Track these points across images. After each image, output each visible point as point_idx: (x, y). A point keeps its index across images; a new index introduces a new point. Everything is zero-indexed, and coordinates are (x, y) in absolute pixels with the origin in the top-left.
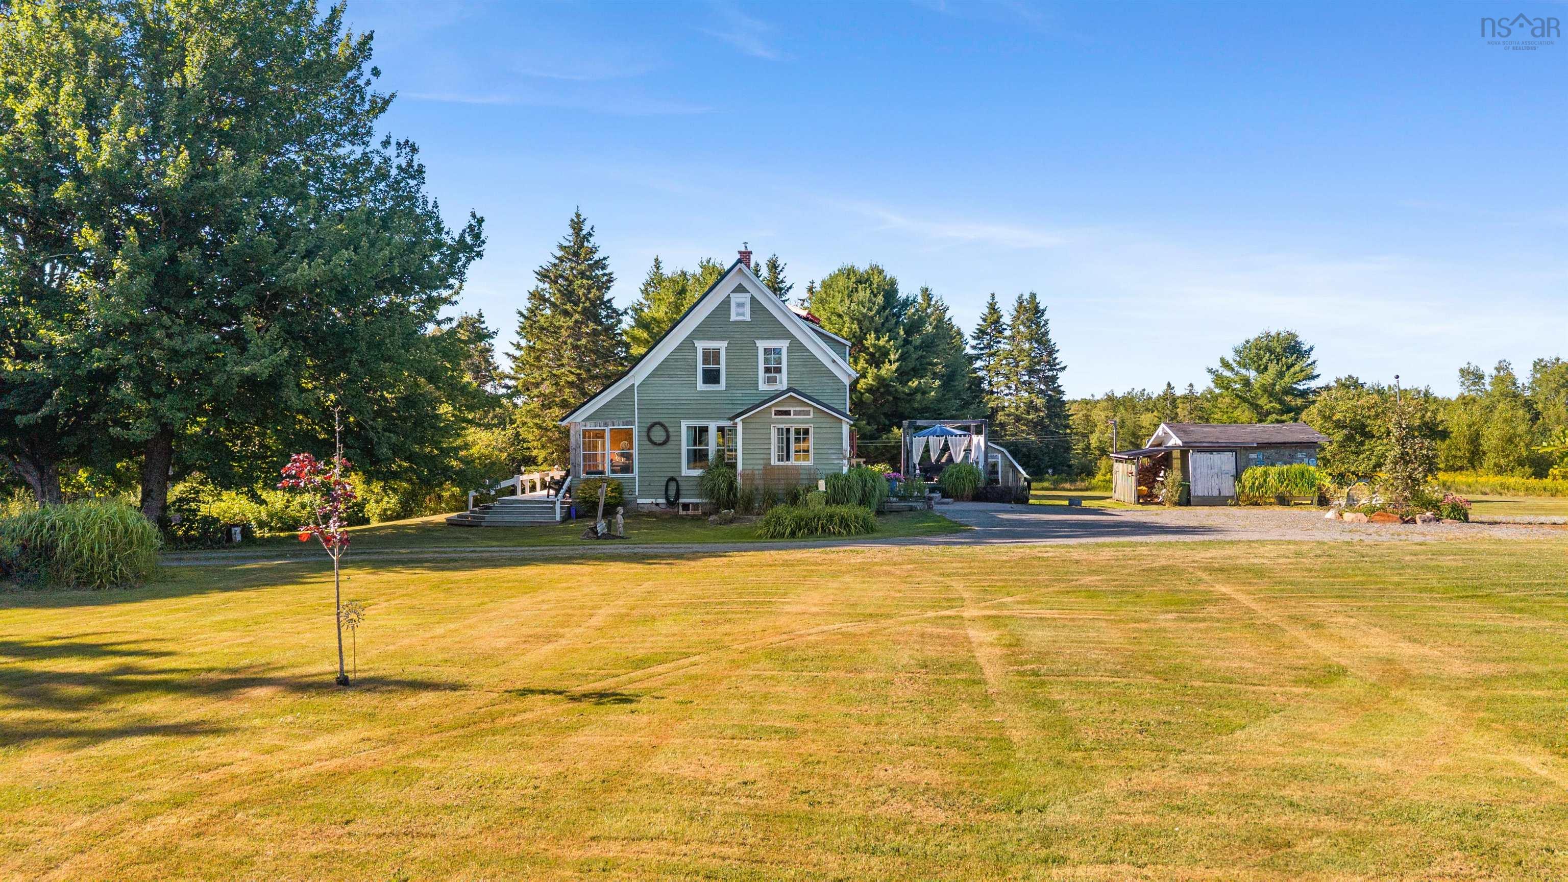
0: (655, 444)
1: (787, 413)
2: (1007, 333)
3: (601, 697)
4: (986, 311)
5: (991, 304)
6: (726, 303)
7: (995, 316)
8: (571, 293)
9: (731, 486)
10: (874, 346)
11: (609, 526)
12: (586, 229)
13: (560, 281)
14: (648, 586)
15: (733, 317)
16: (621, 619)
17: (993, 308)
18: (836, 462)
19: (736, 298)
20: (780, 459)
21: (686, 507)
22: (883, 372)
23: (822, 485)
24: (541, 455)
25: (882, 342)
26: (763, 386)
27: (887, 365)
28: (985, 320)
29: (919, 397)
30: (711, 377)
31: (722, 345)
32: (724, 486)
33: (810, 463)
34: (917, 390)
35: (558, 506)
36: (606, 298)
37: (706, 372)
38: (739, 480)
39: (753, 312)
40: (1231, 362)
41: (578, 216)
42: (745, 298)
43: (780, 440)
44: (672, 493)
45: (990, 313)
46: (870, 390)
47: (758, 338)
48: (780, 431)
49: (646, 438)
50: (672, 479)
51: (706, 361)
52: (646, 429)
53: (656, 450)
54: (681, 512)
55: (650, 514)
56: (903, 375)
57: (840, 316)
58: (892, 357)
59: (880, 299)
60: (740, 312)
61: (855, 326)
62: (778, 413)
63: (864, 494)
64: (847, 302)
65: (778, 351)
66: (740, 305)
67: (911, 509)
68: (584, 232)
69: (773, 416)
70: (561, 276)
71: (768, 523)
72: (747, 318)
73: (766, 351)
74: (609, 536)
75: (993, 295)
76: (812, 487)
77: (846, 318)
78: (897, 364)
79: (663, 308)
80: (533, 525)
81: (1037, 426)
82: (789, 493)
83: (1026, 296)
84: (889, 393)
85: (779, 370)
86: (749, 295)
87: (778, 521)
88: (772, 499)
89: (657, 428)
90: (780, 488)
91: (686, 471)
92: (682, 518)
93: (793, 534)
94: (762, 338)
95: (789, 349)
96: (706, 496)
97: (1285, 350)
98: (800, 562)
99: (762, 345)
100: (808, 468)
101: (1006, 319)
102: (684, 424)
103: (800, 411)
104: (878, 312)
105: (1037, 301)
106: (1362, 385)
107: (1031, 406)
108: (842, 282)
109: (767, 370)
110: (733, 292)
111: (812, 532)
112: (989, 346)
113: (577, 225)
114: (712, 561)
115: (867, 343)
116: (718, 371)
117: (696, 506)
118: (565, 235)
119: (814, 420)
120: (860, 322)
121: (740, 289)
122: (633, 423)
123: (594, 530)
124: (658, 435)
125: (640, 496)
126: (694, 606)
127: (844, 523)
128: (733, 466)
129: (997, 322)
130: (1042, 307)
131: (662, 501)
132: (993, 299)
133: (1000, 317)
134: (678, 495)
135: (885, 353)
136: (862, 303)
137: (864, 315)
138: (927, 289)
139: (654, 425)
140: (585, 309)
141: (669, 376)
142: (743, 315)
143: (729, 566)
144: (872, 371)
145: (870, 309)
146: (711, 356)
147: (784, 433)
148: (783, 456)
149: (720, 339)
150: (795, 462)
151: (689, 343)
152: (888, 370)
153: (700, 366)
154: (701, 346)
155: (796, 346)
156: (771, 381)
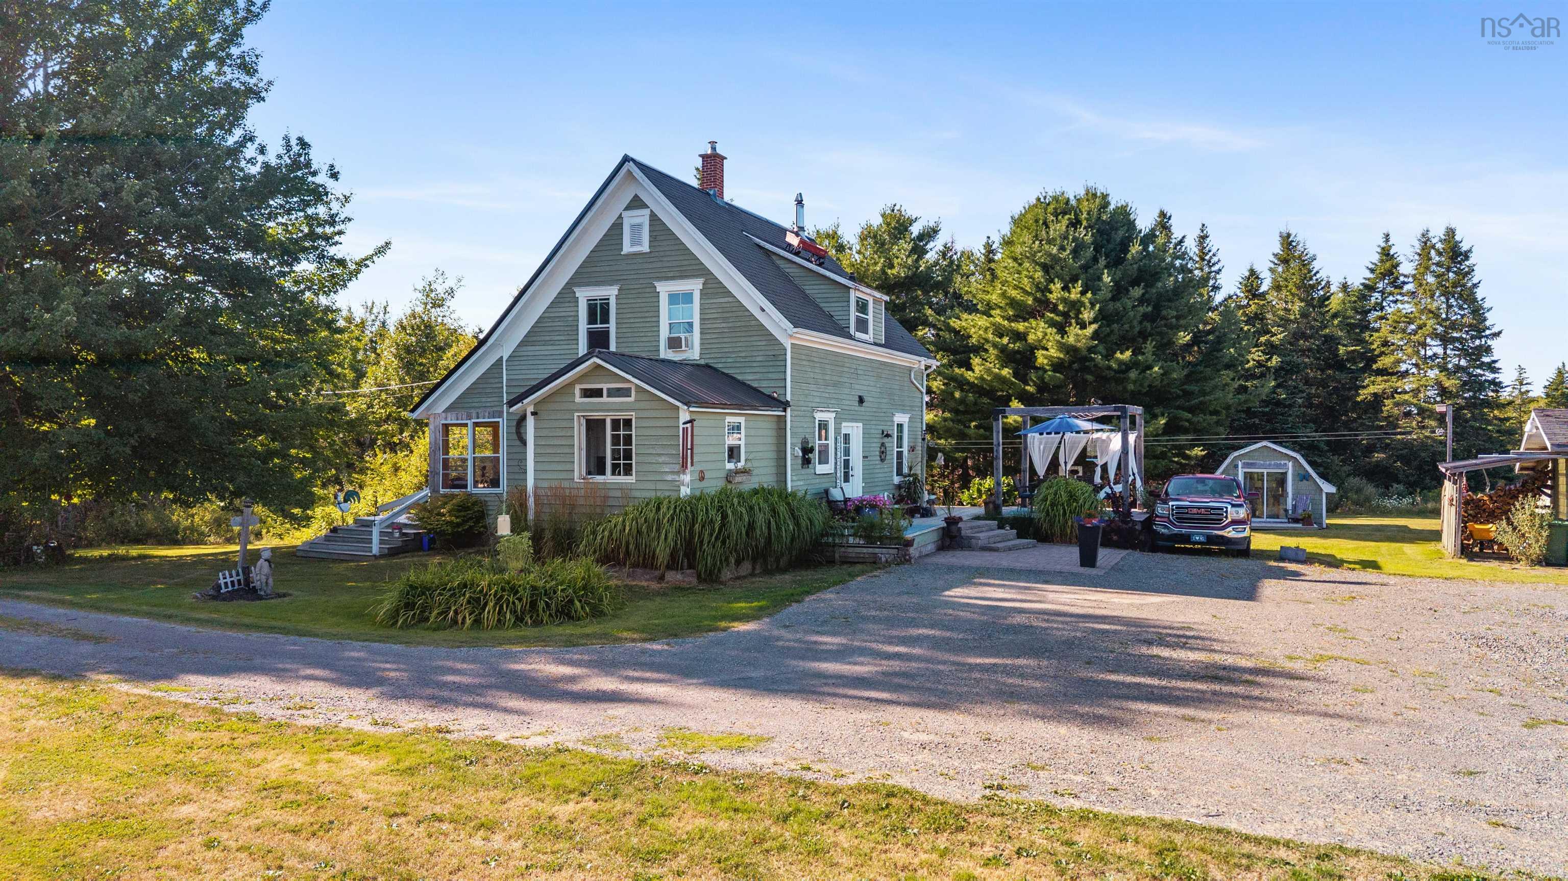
1: (598, 393)
4: (1376, 258)
5: (1383, 249)
6: (617, 227)
7: (1388, 265)
15: (627, 248)
17: (1386, 254)
18: (669, 477)
19: (630, 219)
20: (589, 472)
22: (1071, 340)
26: (666, 354)
28: (1372, 271)
30: (599, 342)
31: (611, 292)
33: (631, 478)
34: (1126, 367)
37: (591, 335)
38: (531, 506)
39: (653, 239)
42: (641, 217)
43: (590, 441)
45: (1382, 261)
47: (660, 279)
48: (588, 424)
49: (515, 437)
51: (592, 319)
52: (515, 423)
58: (1087, 317)
60: (635, 241)
61: (1039, 273)
62: (588, 393)
65: (687, 298)
66: (636, 228)
69: (578, 399)
72: (645, 248)
73: (671, 298)
75: (1387, 237)
77: (1028, 265)
78: (1094, 327)
85: (688, 328)
86: (646, 212)
94: (667, 278)
95: (703, 293)
99: (664, 289)
101: (1407, 268)
103: (619, 389)
104: (1076, 253)
105: (1458, 238)
109: (673, 327)
110: (625, 210)
115: (1053, 297)
116: (607, 333)
119: (638, 406)
120: (1046, 268)
121: (635, 204)
122: (500, 414)
129: (1392, 272)
130: (1464, 247)
132: (1387, 241)
133: (1396, 266)
135: (1076, 311)
137: (1053, 258)
138: (1289, 235)
141: (545, 343)
142: (639, 243)
144: (1057, 339)
146: (598, 312)
147: (594, 427)
148: (597, 466)
149: (609, 283)
150: (609, 478)
151: (566, 296)
152: (1078, 336)
153: (583, 326)
154: (583, 296)
155: (713, 287)
156: (676, 345)
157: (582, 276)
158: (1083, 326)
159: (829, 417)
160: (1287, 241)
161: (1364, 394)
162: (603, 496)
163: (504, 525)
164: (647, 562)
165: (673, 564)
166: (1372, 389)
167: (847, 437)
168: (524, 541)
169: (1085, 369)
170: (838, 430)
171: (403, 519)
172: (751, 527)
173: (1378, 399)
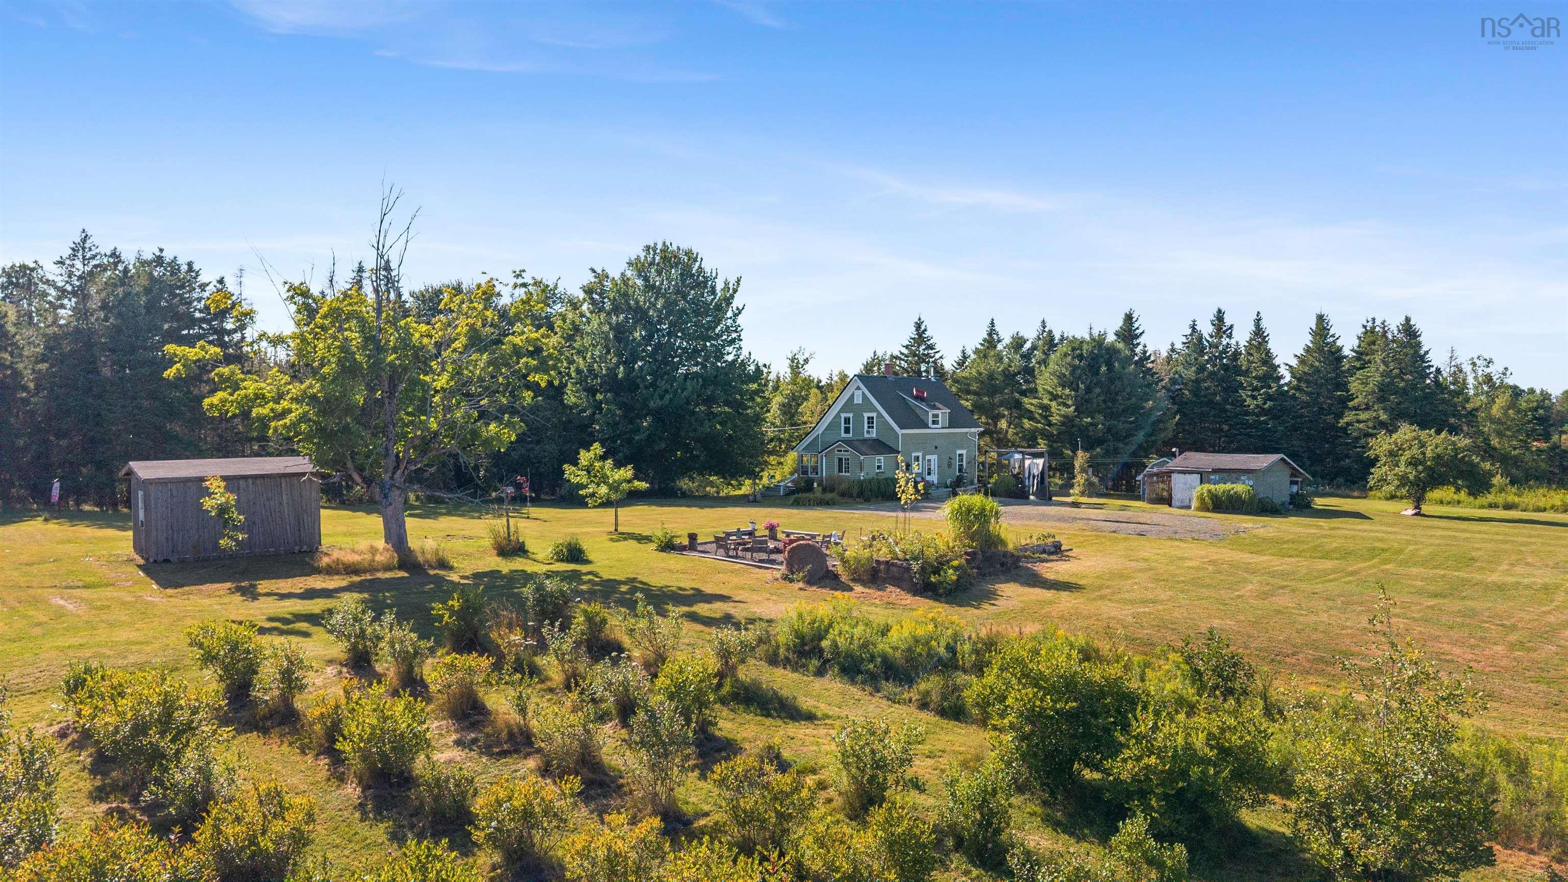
1: (841, 451)
6: (853, 395)
15: (855, 402)
18: (858, 474)
19: (856, 393)
20: (839, 472)
26: (866, 435)
30: (847, 430)
31: (851, 415)
33: (849, 474)
37: (845, 428)
39: (863, 400)
42: (860, 392)
47: (865, 412)
48: (838, 459)
49: (821, 461)
51: (845, 423)
52: (821, 457)
62: (839, 451)
65: (873, 418)
66: (858, 396)
69: (836, 452)
72: (861, 402)
73: (869, 418)
85: (873, 427)
94: (867, 412)
95: (877, 417)
99: (866, 415)
100: (847, 477)
103: (846, 450)
109: (868, 427)
110: (855, 390)
116: (849, 427)
119: (851, 455)
121: (858, 388)
141: (832, 430)
146: (847, 421)
147: (840, 460)
148: (840, 470)
149: (850, 412)
150: (844, 474)
151: (838, 416)
153: (843, 425)
154: (843, 415)
155: (880, 415)
156: (868, 432)
157: (843, 410)
159: (920, 454)
162: (842, 480)
163: (815, 485)
164: (851, 496)
165: (858, 496)
167: (929, 461)
168: (820, 489)
170: (924, 459)
171: (789, 485)
172: (879, 488)
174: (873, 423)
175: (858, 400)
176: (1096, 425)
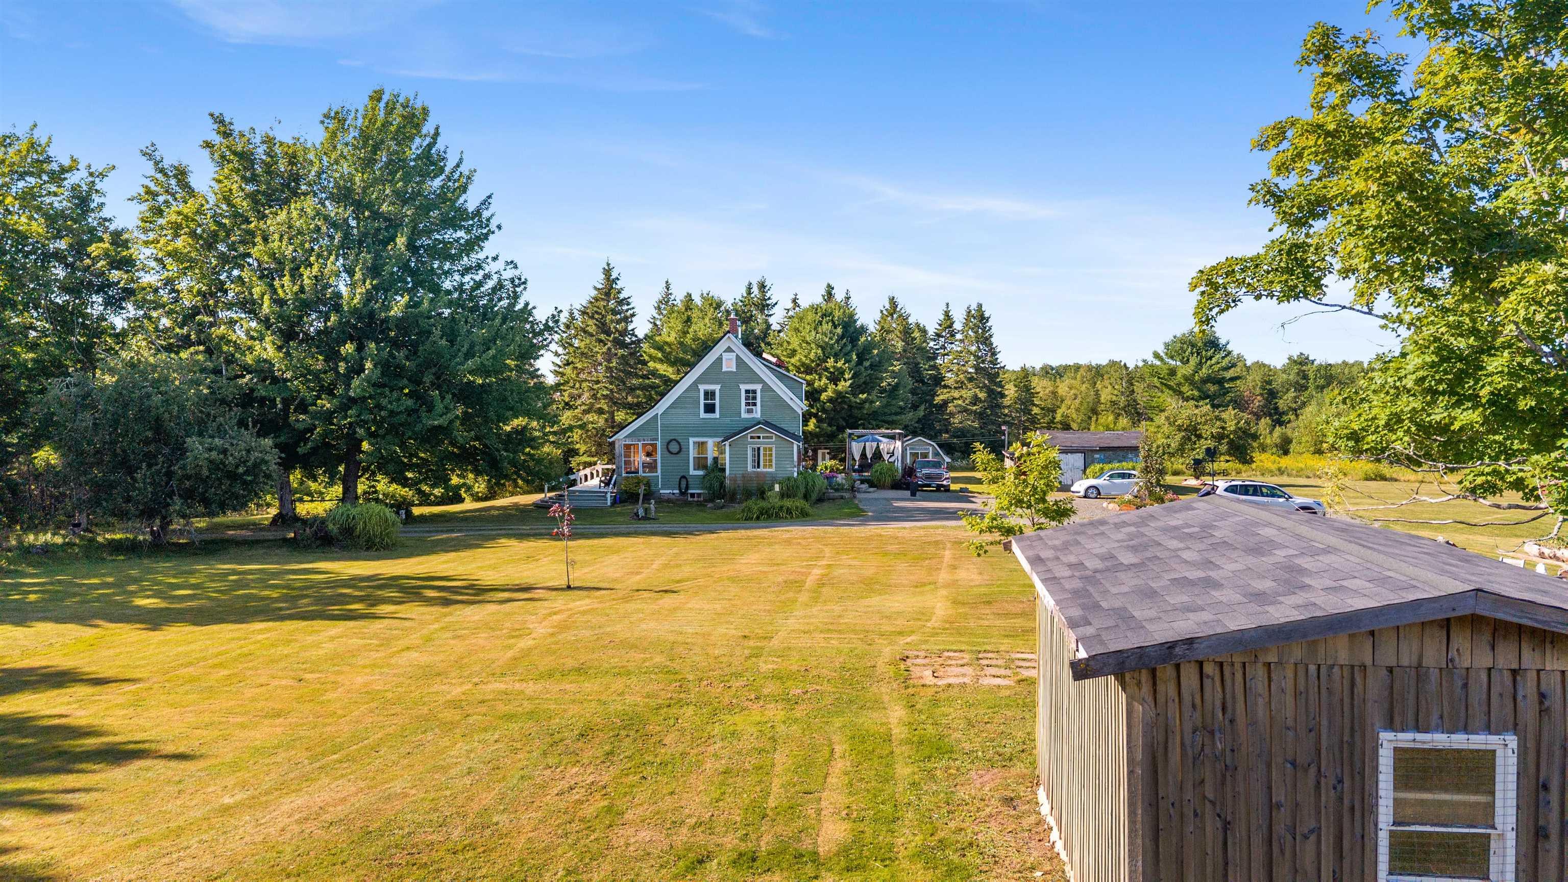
0: (671, 453)
1: (758, 438)
2: (959, 336)
3: (666, 591)
4: (942, 317)
5: (946, 311)
6: (720, 359)
7: (948, 321)
8: (604, 324)
9: (722, 485)
10: (834, 367)
11: (646, 510)
12: (614, 276)
13: (596, 316)
14: (675, 550)
15: (724, 369)
16: (666, 566)
17: (947, 314)
18: (788, 469)
19: (726, 356)
20: (754, 467)
21: (693, 495)
22: (840, 388)
23: (777, 488)
24: (582, 448)
25: (839, 365)
26: (744, 415)
27: (843, 383)
28: (941, 324)
29: (867, 405)
30: (710, 409)
31: (717, 388)
32: (717, 485)
33: (773, 470)
34: (864, 401)
35: (609, 495)
36: (630, 328)
37: (706, 405)
38: (727, 481)
39: (737, 366)
40: (1162, 354)
41: (608, 265)
42: (732, 356)
43: (754, 456)
44: (683, 485)
45: (945, 319)
46: (830, 400)
47: (741, 383)
48: (754, 449)
49: (666, 450)
50: (684, 477)
51: (706, 398)
52: (666, 444)
53: (674, 457)
54: (690, 499)
55: (669, 501)
56: (856, 388)
57: (807, 343)
58: (847, 376)
59: (839, 330)
61: (820, 351)
62: (753, 438)
63: (807, 491)
64: (813, 333)
65: (754, 392)
66: (729, 361)
67: (842, 498)
68: (613, 277)
69: (750, 440)
70: (597, 312)
71: (743, 511)
72: (734, 369)
73: (747, 392)
74: (646, 518)
75: (948, 304)
76: (771, 488)
77: (813, 346)
78: (851, 381)
79: (673, 335)
80: (592, 508)
81: (981, 415)
82: (759, 489)
83: (974, 306)
84: (845, 403)
85: (755, 404)
86: (735, 354)
87: (750, 510)
88: (748, 494)
89: (674, 443)
90: (753, 486)
91: (692, 472)
92: (690, 503)
93: (758, 518)
94: (744, 383)
95: (762, 390)
96: (706, 488)
97: (1205, 345)
98: (756, 537)
99: (743, 387)
100: (771, 473)
101: (958, 326)
102: (691, 440)
103: (766, 436)
104: (837, 341)
105: (983, 310)
106: (1313, 362)
107: (976, 400)
108: (810, 317)
109: (748, 404)
110: (724, 352)
111: (769, 517)
112: (944, 347)
113: (607, 272)
114: (709, 536)
116: (714, 405)
117: (699, 495)
118: (599, 279)
119: (776, 442)
120: (823, 348)
121: (729, 350)
122: (657, 439)
123: (637, 514)
124: (674, 447)
125: (662, 488)
126: (699, 560)
127: (789, 511)
128: (724, 470)
129: (951, 326)
130: (986, 315)
131: (677, 491)
132: (948, 306)
133: (952, 323)
134: (687, 488)
135: (842, 373)
136: (825, 334)
137: (827, 343)
139: (671, 441)
140: (615, 338)
141: (681, 408)
142: (731, 368)
143: (717, 539)
144: (831, 387)
145: (831, 339)
146: (709, 395)
148: (757, 465)
149: (715, 383)
150: (764, 469)
151: (694, 386)
152: (843, 386)
153: (702, 401)
154: (702, 388)
155: (766, 388)
156: (750, 411)
157: (701, 379)
158: (845, 380)
160: (893, 302)
161: (938, 400)
166: (941, 397)
169: (843, 402)
173: (945, 403)
174: (755, 398)
175: (729, 365)
176: (872, 402)
